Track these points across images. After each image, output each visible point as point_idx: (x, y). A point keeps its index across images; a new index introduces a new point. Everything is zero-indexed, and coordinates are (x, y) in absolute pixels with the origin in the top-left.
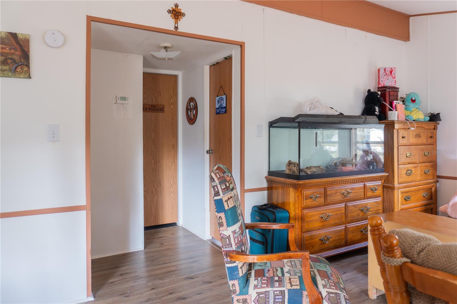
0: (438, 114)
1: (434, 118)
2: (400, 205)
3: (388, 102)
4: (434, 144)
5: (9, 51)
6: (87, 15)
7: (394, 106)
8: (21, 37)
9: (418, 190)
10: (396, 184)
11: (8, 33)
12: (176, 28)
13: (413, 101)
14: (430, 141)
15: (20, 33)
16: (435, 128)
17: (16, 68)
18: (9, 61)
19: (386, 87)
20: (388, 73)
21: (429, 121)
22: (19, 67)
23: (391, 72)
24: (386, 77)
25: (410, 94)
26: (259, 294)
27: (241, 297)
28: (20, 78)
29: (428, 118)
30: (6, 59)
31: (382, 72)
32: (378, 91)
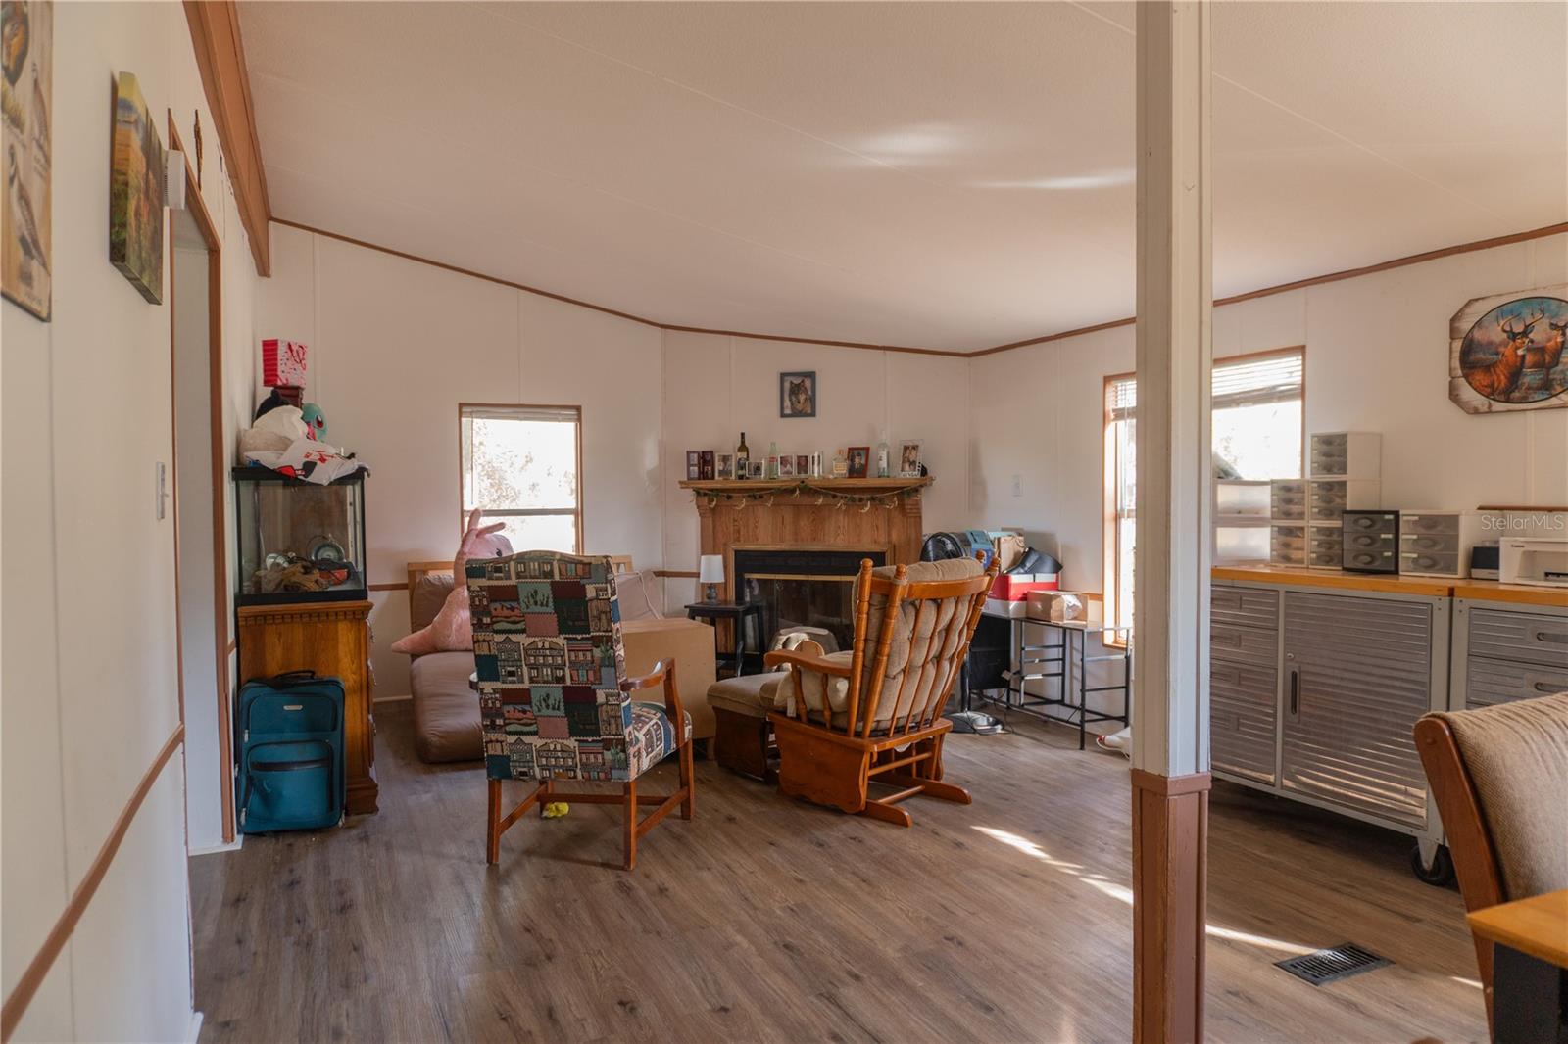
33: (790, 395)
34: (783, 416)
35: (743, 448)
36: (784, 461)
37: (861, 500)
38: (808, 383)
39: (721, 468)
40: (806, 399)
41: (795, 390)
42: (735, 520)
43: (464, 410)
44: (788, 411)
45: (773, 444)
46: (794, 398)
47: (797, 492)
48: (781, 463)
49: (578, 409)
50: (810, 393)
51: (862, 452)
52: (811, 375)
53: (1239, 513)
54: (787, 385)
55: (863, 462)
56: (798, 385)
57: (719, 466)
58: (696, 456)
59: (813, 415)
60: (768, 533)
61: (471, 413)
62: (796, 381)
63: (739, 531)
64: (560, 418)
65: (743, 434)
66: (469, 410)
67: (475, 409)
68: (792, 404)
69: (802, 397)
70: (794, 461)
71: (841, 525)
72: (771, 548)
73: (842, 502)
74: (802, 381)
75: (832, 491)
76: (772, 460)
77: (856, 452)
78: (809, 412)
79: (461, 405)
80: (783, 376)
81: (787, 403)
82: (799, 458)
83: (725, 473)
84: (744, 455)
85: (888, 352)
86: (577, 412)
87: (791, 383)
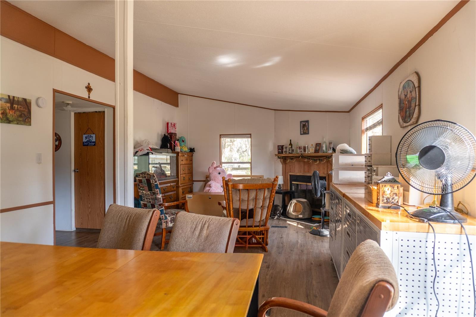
0: (194, 148)
1: (192, 150)
2: (181, 195)
3: (173, 141)
4: (192, 164)
5: (22, 109)
6: (53, 89)
7: (176, 144)
8: (28, 101)
9: (187, 188)
10: (180, 185)
11: (23, 98)
12: (89, 97)
13: (183, 141)
14: (191, 162)
15: (28, 98)
16: (192, 156)
17: (25, 120)
18: (23, 115)
19: (172, 133)
20: (173, 125)
21: (190, 152)
22: (27, 119)
23: (174, 126)
24: (171, 128)
25: (181, 137)
26: (171, 218)
27: (165, 220)
28: (27, 125)
29: (189, 150)
30: (21, 114)
31: (170, 125)
32: (168, 135)
33: (303, 128)
34: (301, 134)
35: (291, 144)
36: (300, 148)
37: (316, 160)
38: (307, 124)
39: (285, 150)
40: (306, 129)
41: (304, 126)
42: (290, 166)
43: (222, 136)
44: (302, 133)
45: (298, 143)
46: (303, 129)
47: (300, 157)
48: (299, 149)
49: (250, 134)
50: (307, 127)
51: (319, 145)
52: (307, 121)
53: (352, 165)
54: (302, 125)
55: (319, 148)
56: (304, 125)
57: (284, 150)
58: (280, 147)
59: (308, 134)
60: (298, 170)
61: (223, 137)
62: (304, 124)
63: (291, 169)
64: (246, 137)
65: (291, 140)
66: (223, 136)
67: (224, 136)
68: (303, 131)
69: (305, 128)
70: (303, 148)
71: (315, 168)
72: (298, 174)
73: (311, 160)
74: (306, 124)
75: (309, 157)
76: (297, 148)
77: (317, 145)
78: (307, 133)
79: (220, 135)
80: (301, 122)
81: (302, 130)
82: (304, 147)
83: (286, 152)
84: (290, 146)
85: (327, 113)
86: (250, 135)
87: (303, 124)
